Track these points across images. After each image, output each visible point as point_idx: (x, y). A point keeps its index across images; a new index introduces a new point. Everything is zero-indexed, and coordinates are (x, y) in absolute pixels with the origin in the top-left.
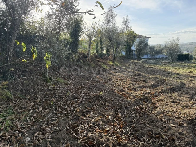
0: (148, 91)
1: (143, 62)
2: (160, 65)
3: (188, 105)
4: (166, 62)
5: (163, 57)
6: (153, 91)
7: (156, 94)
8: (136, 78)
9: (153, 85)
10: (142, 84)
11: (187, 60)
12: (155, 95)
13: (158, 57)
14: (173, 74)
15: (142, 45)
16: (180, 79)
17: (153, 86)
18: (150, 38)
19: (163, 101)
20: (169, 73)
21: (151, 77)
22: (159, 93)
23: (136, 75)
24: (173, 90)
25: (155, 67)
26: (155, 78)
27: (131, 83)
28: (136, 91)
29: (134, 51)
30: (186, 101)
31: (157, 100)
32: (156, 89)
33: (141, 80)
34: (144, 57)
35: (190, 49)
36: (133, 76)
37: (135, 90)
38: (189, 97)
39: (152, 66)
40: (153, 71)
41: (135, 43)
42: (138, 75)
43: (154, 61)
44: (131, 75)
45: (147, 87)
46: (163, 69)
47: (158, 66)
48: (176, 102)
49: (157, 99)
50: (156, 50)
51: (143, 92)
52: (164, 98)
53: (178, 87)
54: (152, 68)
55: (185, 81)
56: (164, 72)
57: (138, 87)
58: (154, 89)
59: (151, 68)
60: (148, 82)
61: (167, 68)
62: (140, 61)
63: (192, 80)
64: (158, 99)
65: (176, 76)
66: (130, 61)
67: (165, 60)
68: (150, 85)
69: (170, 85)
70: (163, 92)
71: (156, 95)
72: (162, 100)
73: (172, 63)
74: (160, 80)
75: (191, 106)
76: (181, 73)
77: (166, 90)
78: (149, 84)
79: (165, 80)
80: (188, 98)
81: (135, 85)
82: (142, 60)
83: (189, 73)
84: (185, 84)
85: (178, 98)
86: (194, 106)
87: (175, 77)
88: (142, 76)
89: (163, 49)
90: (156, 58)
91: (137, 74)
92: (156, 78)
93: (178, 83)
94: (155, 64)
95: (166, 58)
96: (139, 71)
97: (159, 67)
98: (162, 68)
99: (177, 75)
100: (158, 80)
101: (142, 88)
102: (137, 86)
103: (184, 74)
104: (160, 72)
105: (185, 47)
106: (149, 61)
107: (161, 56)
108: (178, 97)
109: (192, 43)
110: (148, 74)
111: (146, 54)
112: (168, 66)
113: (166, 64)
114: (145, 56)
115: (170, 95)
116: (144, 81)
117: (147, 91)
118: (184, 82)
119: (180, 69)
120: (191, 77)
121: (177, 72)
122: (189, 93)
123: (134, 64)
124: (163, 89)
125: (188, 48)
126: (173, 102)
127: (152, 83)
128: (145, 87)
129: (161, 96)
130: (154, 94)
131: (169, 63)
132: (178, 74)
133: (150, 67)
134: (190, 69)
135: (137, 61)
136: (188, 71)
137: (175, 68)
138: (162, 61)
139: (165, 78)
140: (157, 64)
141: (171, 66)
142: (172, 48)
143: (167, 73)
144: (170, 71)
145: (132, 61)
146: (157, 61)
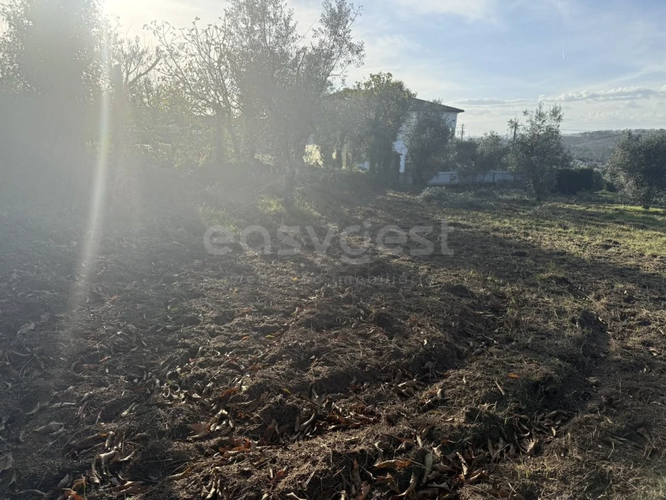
1: (429, 199)
2: (492, 209)
4: (514, 200)
5: (506, 181)
9: (428, 356)
11: (586, 189)
13: (488, 178)
14: (538, 254)
18: (463, 111)
20: (524, 254)
25: (470, 223)
33: (367, 315)
35: (591, 154)
39: (459, 219)
41: (404, 126)
43: (470, 196)
44: (343, 269)
46: (498, 230)
47: (481, 214)
50: (482, 154)
53: (572, 359)
54: (455, 224)
55: (598, 306)
56: (501, 244)
59: (452, 224)
61: (518, 227)
62: (418, 194)
63: (631, 299)
65: (554, 269)
66: (381, 197)
67: (512, 191)
68: (409, 356)
73: (534, 205)
76: (573, 249)
78: (405, 349)
82: (426, 192)
84: (603, 330)
87: (552, 278)
89: (506, 151)
90: (481, 185)
92: (460, 289)
94: (471, 206)
95: (516, 184)
97: (488, 221)
98: (496, 224)
99: (558, 264)
100: (464, 302)
103: (586, 256)
105: (577, 146)
106: (453, 195)
107: (498, 175)
109: (597, 133)
111: (445, 168)
112: (522, 217)
113: (515, 207)
114: (444, 177)
119: (565, 228)
121: (558, 246)
123: (392, 207)
125: (585, 151)
131: (525, 202)
133: (450, 219)
134: (604, 226)
135: (409, 195)
136: (599, 240)
137: (547, 222)
138: (502, 193)
139: (501, 289)
140: (479, 208)
141: (530, 215)
142: (536, 144)
143: (516, 254)
144: (530, 238)
145: (392, 194)
146: (483, 193)
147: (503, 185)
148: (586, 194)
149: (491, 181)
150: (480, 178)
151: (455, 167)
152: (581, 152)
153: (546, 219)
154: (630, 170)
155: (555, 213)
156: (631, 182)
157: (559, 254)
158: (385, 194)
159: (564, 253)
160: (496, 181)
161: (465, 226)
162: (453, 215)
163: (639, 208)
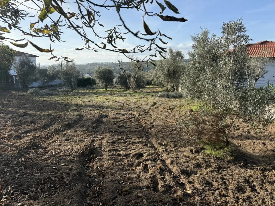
0: (38, 134)
1: (32, 93)
2: (57, 95)
3: (81, 139)
4: (64, 91)
5: (61, 84)
6: (44, 133)
7: (48, 136)
8: (20, 121)
9: (45, 125)
10: (30, 127)
11: (89, 85)
12: (47, 138)
13: (54, 83)
14: (71, 105)
15: (26, 68)
16: (78, 111)
17: (45, 127)
18: (38, 56)
19: (56, 141)
20: (67, 106)
21: (43, 115)
22: (51, 134)
23: (20, 116)
24: (69, 126)
25: (50, 100)
26: (48, 115)
27: (12, 130)
28: (21, 139)
29: (15, 76)
30: (80, 135)
31: (49, 143)
32: (48, 129)
33: (27, 122)
34: (32, 86)
35: (92, 71)
36: (15, 119)
37: (19, 137)
38: (84, 130)
39: (46, 99)
40: (46, 106)
41: (13, 64)
42: (24, 116)
43: (48, 91)
44: (13, 116)
45: (36, 129)
46: (59, 101)
47: (53, 97)
48: (70, 139)
49: (49, 142)
50: (49, 74)
51: (30, 137)
52: (57, 138)
53: (75, 121)
54: (45, 101)
55: (83, 113)
56: (60, 104)
57: (24, 133)
58: (46, 130)
59: (43, 101)
60: (38, 122)
61: (65, 99)
62: (26, 92)
63: (90, 110)
64: (51, 141)
65: (74, 108)
66: (10, 94)
67: (64, 87)
68: (41, 126)
69: (66, 121)
70: (57, 132)
71: (48, 137)
72: (55, 141)
73: (70, 92)
74: (54, 117)
75: (85, 138)
76: (81, 103)
77: (61, 128)
78: (40, 125)
79: (61, 115)
80: (83, 131)
81: (20, 131)
82: (30, 91)
83: (89, 101)
84: (83, 116)
85: (73, 134)
86: (87, 139)
87: (73, 109)
88: (30, 115)
89: (58, 72)
90: (52, 86)
91: (22, 114)
92: (50, 115)
93: (75, 116)
94: (49, 94)
95: (65, 85)
96: (25, 108)
97: (55, 99)
98: (58, 99)
99: (75, 106)
100: (51, 117)
101: (29, 133)
102: (23, 131)
103: (84, 104)
104: (55, 106)
105: (87, 68)
106: (41, 91)
107: (57, 81)
108: (73, 133)
109: (93, 63)
110: (39, 111)
111: (35, 80)
112: (67, 96)
113: (65, 93)
114: (35, 84)
115: (65, 133)
116: (31, 122)
117: (36, 135)
118: (83, 114)
119: (80, 98)
120: (90, 106)
121: (76, 103)
122: (85, 125)
123: (17, 97)
124: (57, 127)
125: (90, 70)
126: (67, 140)
127: (43, 122)
128: (34, 130)
129: (54, 137)
130: (46, 136)
131: (68, 91)
132: (77, 105)
133: (42, 99)
134: (91, 96)
135: (22, 92)
136: (89, 99)
137: (75, 97)
138: (60, 89)
139: (60, 114)
140: (52, 95)
141: (69, 95)
143: (64, 106)
144: (69, 102)
145: (14, 93)
146: (52, 89)
147: (60, 86)
148: (89, 86)
149: (55, 84)
150: (50, 83)
151: (40, 80)
152: (89, 71)
153: (74, 96)
154: (100, 78)
155: (77, 94)
156: (101, 82)
157: (76, 104)
158: (11, 93)
159: (78, 104)
160: (57, 84)
161: (48, 101)
162: (43, 98)
163: (104, 90)
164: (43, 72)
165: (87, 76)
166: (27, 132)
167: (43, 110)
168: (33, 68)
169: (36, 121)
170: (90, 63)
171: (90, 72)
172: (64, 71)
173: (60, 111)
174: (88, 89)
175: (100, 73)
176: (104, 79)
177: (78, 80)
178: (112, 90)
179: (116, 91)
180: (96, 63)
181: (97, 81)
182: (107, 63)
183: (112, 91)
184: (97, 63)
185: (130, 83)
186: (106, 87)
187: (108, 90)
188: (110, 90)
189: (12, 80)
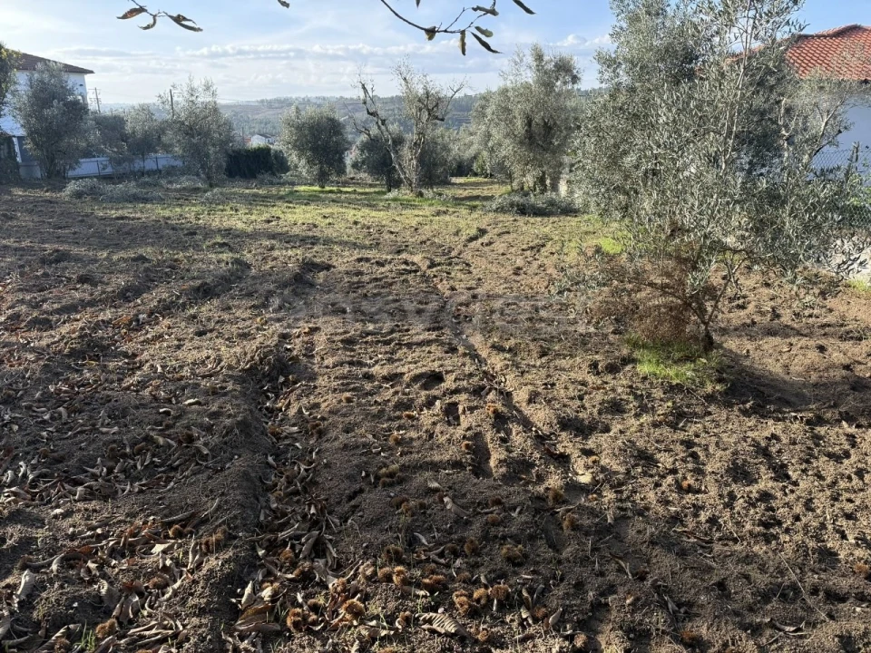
0: (108, 314)
1: (79, 195)
2: (161, 200)
3: (246, 331)
4: (184, 189)
5: (172, 166)
6: (125, 313)
7: (138, 320)
8: (46, 275)
9: (127, 289)
10: (77, 295)
11: (267, 171)
12: (136, 325)
13: (149, 164)
14: (208, 233)
15: (54, 111)
16: (231, 250)
17: (126, 295)
18: (92, 72)
19: (167, 337)
20: (195, 234)
21: (119, 260)
22: (149, 316)
23: (43, 261)
24: (205, 292)
25: (138, 215)
26: (134, 260)
27: (22, 302)
28: (51, 328)
29: (20, 139)
30: (244, 320)
31: (143, 342)
32: (139, 301)
33: (69, 279)
34: (79, 171)
35: (274, 128)
36: (27, 269)
37: (45, 324)
38: (253, 306)
39: (125, 213)
40: (128, 233)
41: (9, 96)
42: (57, 261)
43: (131, 187)
44: (21, 263)
45: (100, 300)
46: (169, 218)
47: (149, 206)
48: (211, 331)
49: (142, 339)
50: (134, 133)
51: (80, 324)
52: (169, 328)
53: (223, 278)
54: (122, 218)
55: (249, 255)
56: (173, 229)
57: (58, 311)
58: (132, 304)
59: (118, 218)
60: (105, 279)
61: (190, 213)
62: (60, 190)
63: (272, 248)
64: (149, 336)
65: (219, 240)
66: (7, 197)
67: (183, 178)
68: (114, 292)
69: (194, 278)
70: (166, 309)
71: (138, 325)
72: (161, 336)
73: (205, 191)
74: (155, 266)
75: (258, 329)
76: (240, 225)
77: (178, 298)
78: (109, 289)
79: (176, 260)
80: (250, 308)
81: (45, 306)
82: (72, 187)
83: (269, 222)
84: (249, 266)
85: (220, 317)
86: (265, 330)
87: (215, 244)
88: (78, 259)
89: (163, 129)
90: (144, 173)
91: (50, 255)
92: (142, 259)
93: (223, 265)
94: (135, 199)
95: (185, 171)
96: (59, 239)
97: (159, 212)
98: (167, 213)
99: (223, 237)
100: (147, 265)
101: (77, 312)
102: (56, 306)
103: (250, 229)
104: (156, 232)
105: (257, 117)
106: (110, 187)
107: (161, 160)
108: (219, 313)
109: (276, 100)
110: (107, 247)
111: (87, 154)
112: (194, 205)
113: (186, 196)
114: (88, 166)
115: (192, 311)
116: (83, 280)
117: (100, 318)
118: (248, 257)
119: (237, 210)
120: (273, 236)
121: (226, 224)
122: (256, 292)
123: (33, 207)
124: (165, 296)
125: (266, 124)
126: (200, 334)
127: (121, 281)
128: (92, 303)
129: (157, 324)
130: (131, 322)
131: (197, 190)
132: (228, 232)
133: (114, 213)
134: (273, 206)
135: (47, 191)
136: (266, 216)
137: (221, 207)
138: (170, 182)
139: (176, 257)
140: (145, 200)
141: (203, 203)
142: (195, 124)
143: (187, 234)
144: (201, 221)
145: (20, 193)
146: (147, 183)
147: (170, 172)
148: (267, 177)
149: (155, 168)
150: (138, 165)
151: (101, 152)
152: (263, 125)
153: (219, 204)
154: (300, 147)
155: (227, 199)
156: (303, 161)
157: (226, 230)
158: (10, 193)
159: (231, 229)
160: (160, 167)
161: (133, 219)
162: (117, 209)
163: (317, 188)
164: (112, 126)
165: (256, 142)
166: (72, 308)
167: (118, 247)
168: (77, 109)
169: (98, 276)
170: (269, 98)
171: (269, 129)
172: (183, 123)
173: (173, 249)
174: (261, 184)
175: (299, 128)
176: (315, 149)
177: (230, 156)
178: (342, 189)
179: (355, 192)
180: (286, 100)
181: (293, 158)
182: (324, 99)
183: (341, 192)
184: (291, 98)
185: (400, 165)
186: (322, 178)
187: (327, 188)
188: (335, 189)
189: (9, 152)
